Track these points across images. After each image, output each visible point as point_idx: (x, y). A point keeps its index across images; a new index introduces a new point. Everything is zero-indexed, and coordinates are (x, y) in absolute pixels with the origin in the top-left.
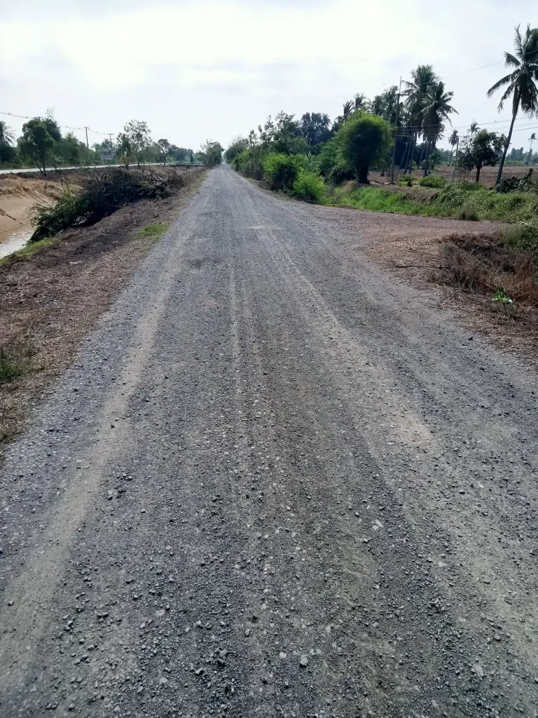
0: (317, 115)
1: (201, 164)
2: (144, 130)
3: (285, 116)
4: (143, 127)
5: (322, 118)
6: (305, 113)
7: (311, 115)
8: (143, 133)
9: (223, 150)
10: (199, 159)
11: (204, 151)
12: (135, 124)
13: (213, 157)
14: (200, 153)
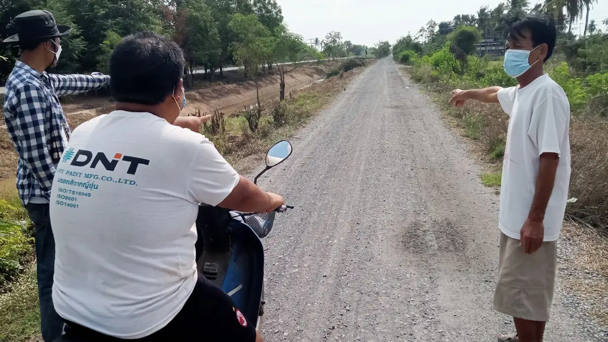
0: (466, 16)
1: (373, 57)
2: (338, 37)
3: (433, 23)
4: (338, 35)
5: (470, 18)
6: (456, 15)
7: (461, 16)
8: (337, 39)
9: (390, 46)
10: (372, 53)
11: (377, 48)
12: (333, 34)
13: (383, 51)
14: (374, 49)
